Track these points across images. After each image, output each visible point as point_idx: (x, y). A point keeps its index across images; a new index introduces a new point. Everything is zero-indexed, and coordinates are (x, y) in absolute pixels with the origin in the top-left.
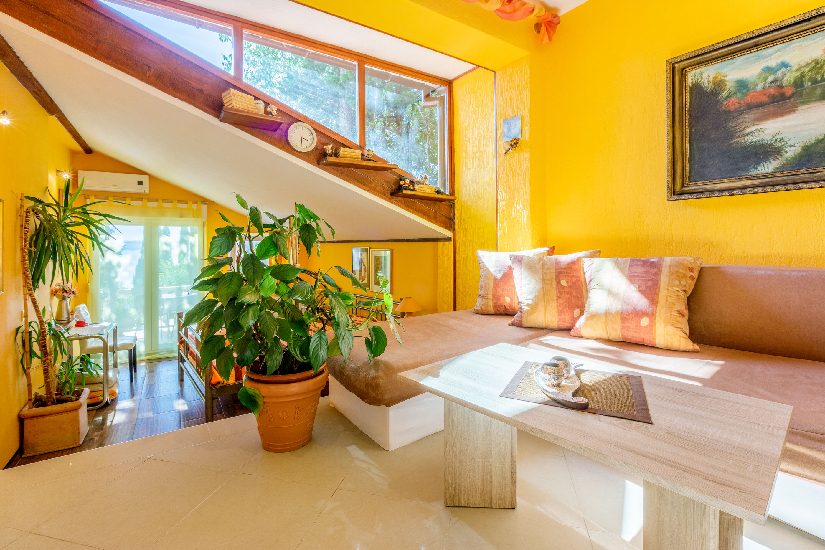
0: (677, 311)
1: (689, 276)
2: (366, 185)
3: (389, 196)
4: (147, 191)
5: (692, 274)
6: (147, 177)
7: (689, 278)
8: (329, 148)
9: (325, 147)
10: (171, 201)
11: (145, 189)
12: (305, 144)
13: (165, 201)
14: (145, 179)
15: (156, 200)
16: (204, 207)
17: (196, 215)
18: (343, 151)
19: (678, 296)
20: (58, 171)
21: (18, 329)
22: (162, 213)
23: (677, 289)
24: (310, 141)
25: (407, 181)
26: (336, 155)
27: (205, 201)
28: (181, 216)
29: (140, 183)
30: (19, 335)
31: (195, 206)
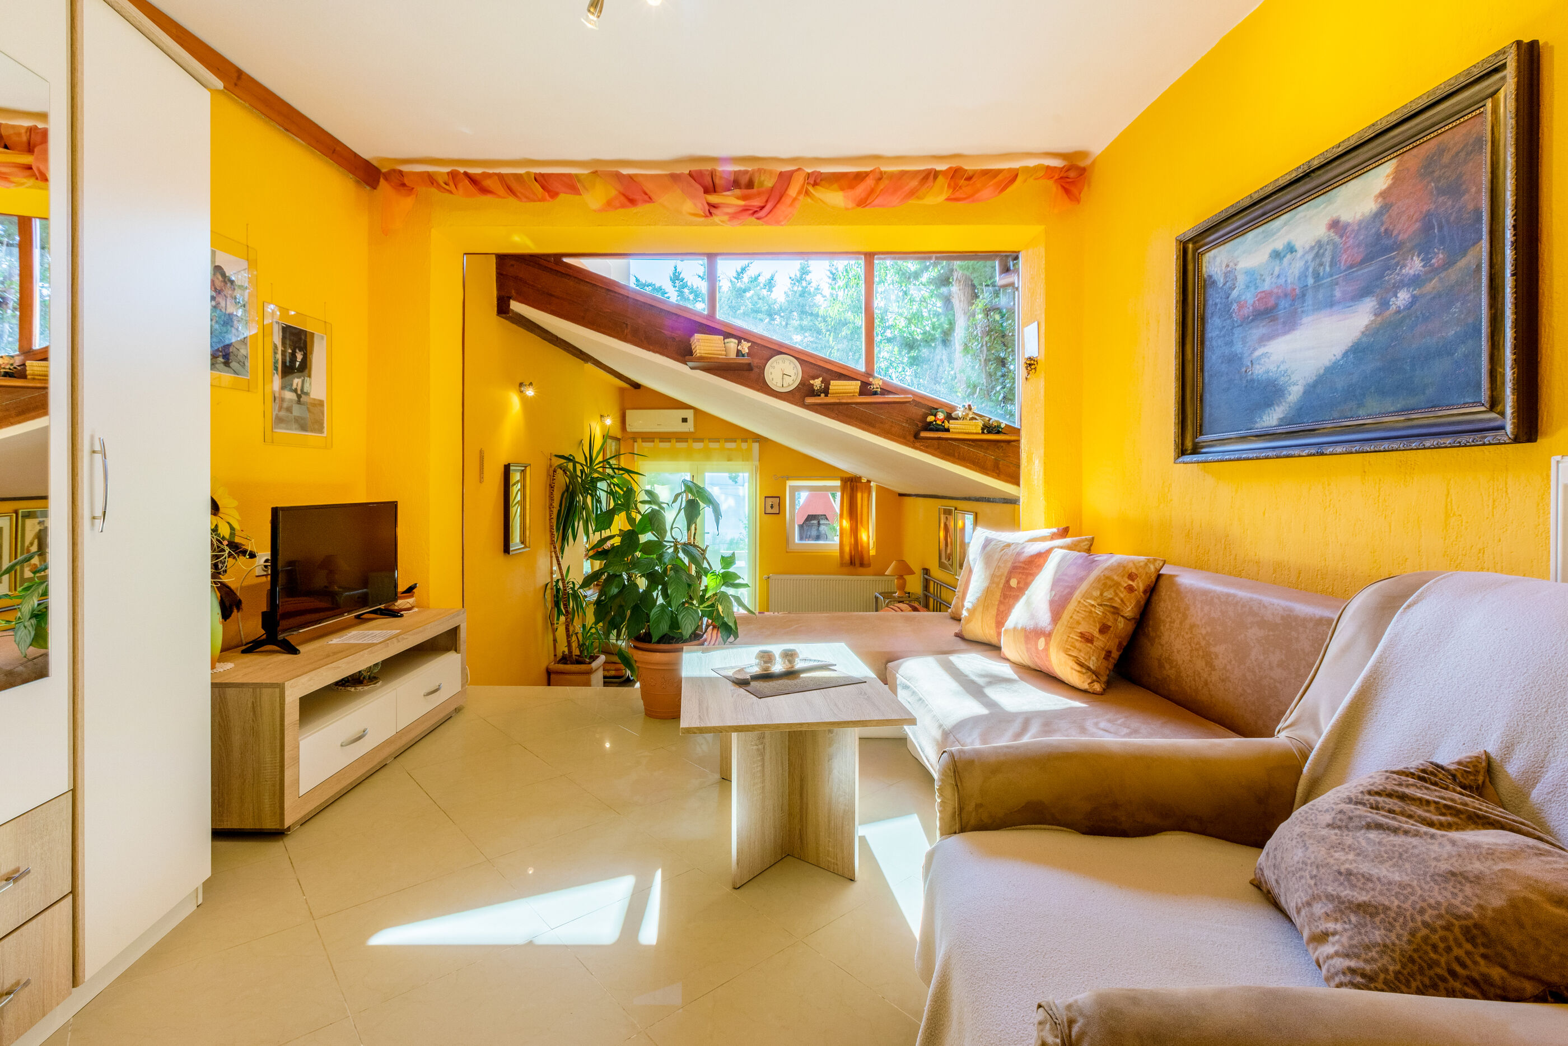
0: (1081, 633)
1: (1125, 585)
2: (874, 427)
3: (912, 439)
4: (692, 430)
5: (1131, 583)
6: (692, 411)
7: (1122, 589)
8: (817, 383)
9: (812, 382)
10: (717, 440)
11: (689, 427)
12: (788, 380)
13: (711, 440)
14: (689, 414)
15: (701, 440)
16: (756, 446)
17: (746, 457)
18: (836, 385)
19: (1091, 612)
20: (602, 416)
21: (547, 585)
22: (707, 455)
23: (1093, 603)
24: (793, 377)
25: (941, 416)
26: (826, 391)
27: (758, 438)
28: (729, 460)
29: (685, 420)
30: (548, 591)
31: (744, 445)
